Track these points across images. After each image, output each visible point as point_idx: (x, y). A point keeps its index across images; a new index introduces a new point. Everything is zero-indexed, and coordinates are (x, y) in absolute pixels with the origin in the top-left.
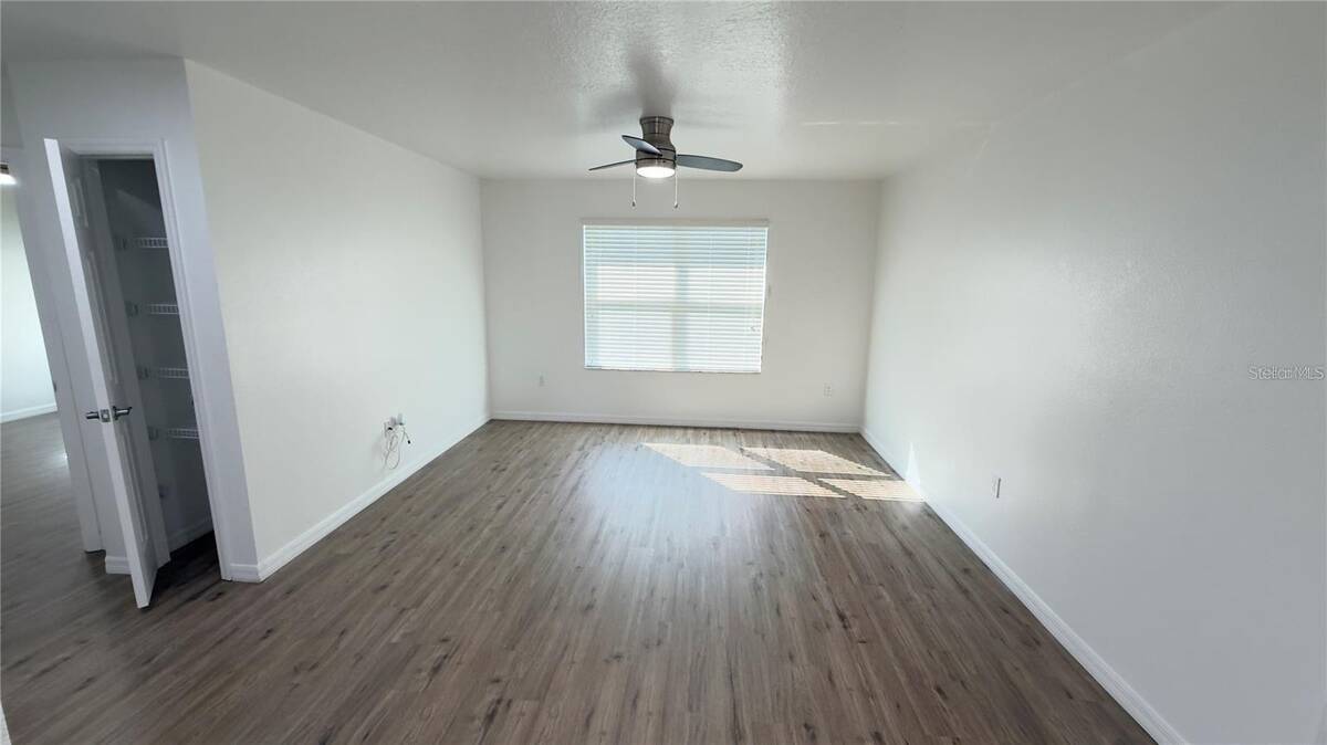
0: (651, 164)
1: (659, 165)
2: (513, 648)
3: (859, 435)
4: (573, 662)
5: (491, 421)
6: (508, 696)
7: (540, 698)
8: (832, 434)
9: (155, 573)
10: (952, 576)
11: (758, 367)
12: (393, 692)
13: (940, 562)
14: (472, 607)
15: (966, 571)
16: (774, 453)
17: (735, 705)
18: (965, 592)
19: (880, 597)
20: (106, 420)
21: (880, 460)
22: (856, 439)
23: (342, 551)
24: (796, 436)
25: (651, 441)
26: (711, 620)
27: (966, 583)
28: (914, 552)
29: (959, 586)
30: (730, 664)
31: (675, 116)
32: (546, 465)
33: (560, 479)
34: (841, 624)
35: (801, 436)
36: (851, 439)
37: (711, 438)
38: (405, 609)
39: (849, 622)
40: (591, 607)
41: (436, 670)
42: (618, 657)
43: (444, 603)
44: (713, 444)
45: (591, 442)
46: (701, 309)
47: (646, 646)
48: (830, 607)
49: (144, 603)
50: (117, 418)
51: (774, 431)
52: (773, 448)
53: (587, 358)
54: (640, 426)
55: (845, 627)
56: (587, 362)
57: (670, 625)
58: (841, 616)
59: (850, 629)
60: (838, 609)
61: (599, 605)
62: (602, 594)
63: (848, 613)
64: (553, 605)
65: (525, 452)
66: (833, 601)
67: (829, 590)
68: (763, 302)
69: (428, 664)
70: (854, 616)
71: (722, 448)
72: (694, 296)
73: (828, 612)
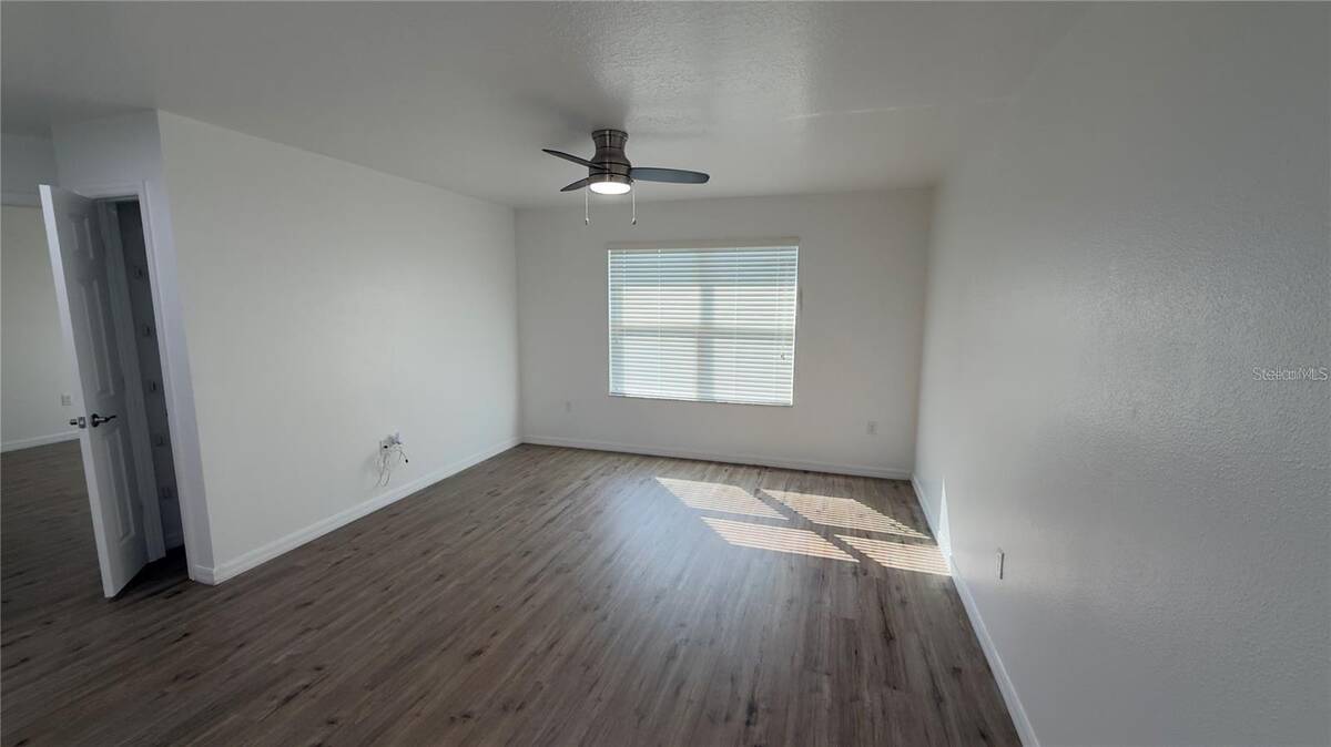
0: (603, 180)
1: (611, 180)
2: (372, 689)
3: (908, 483)
4: (418, 715)
5: (522, 445)
6: (330, 741)
8: (875, 479)
9: (142, 565)
10: (932, 675)
11: (789, 399)
12: (235, 716)
13: (925, 654)
14: (370, 635)
15: (957, 671)
16: (792, 498)
18: (939, 700)
19: (818, 689)
20: (83, 426)
21: (918, 515)
22: (902, 487)
24: (830, 479)
25: (663, 475)
26: (595, 689)
27: (945, 689)
28: (897, 637)
29: (935, 689)
31: (628, 129)
32: (542, 492)
33: (546, 508)
34: (745, 718)
35: (836, 479)
36: (896, 487)
37: (731, 475)
38: (309, 630)
39: (757, 717)
40: (479, 653)
41: (288, 699)
42: (467, 716)
43: (346, 628)
44: (729, 482)
45: (601, 472)
46: (727, 334)
47: (505, 708)
48: (744, 694)
49: (110, 591)
50: (95, 424)
51: (806, 472)
52: (794, 491)
53: (611, 385)
54: (662, 457)
55: (748, 723)
56: (611, 389)
57: (547, 686)
58: (752, 709)
59: (752, 727)
60: (753, 697)
61: (489, 652)
62: (500, 639)
63: (762, 706)
64: (444, 645)
65: (532, 478)
66: (754, 686)
67: (757, 670)
68: (794, 328)
69: (285, 692)
70: (769, 711)
71: (736, 488)
72: (720, 321)
73: (739, 699)
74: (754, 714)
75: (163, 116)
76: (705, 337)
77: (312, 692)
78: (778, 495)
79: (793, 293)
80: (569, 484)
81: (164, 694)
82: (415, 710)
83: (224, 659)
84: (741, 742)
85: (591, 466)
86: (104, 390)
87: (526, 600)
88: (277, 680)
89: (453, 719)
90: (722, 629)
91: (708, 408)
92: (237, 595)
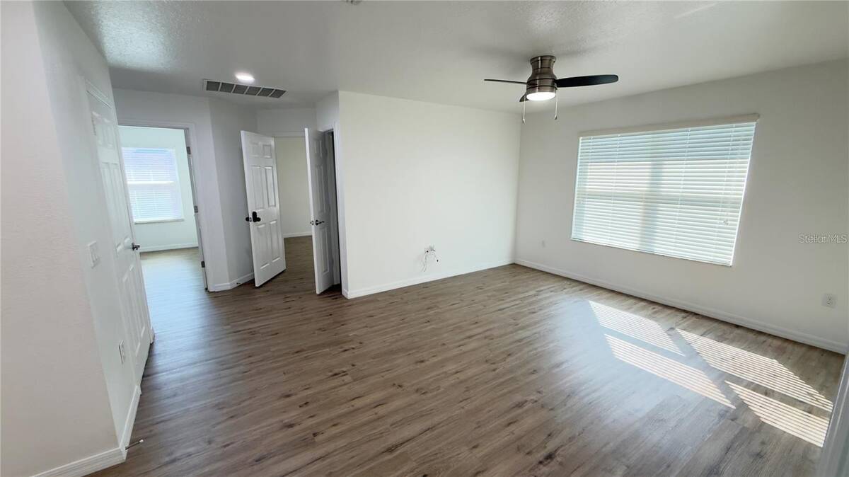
2: (373, 359)
4: (382, 377)
5: (514, 264)
6: (347, 372)
7: (355, 380)
9: (331, 285)
11: (729, 259)
14: (385, 337)
17: (410, 439)
20: (313, 224)
23: (379, 299)
26: (464, 402)
30: (439, 424)
32: (507, 293)
33: (504, 302)
34: (541, 459)
37: (655, 312)
38: (366, 327)
39: (549, 463)
40: (422, 362)
41: (346, 350)
42: (400, 386)
43: (379, 331)
44: (650, 317)
45: (552, 289)
46: (671, 200)
47: (417, 391)
48: (551, 447)
49: (318, 292)
50: (317, 224)
51: (737, 326)
52: (711, 338)
53: (573, 232)
54: (605, 289)
55: (541, 463)
56: (573, 235)
57: (442, 389)
58: (550, 457)
59: (541, 466)
60: (556, 451)
61: (427, 363)
62: (436, 360)
63: (559, 459)
64: (411, 352)
65: (507, 283)
66: (562, 446)
67: (571, 439)
68: (743, 197)
69: (346, 347)
70: (561, 464)
71: (654, 323)
72: (666, 189)
73: (545, 447)
74: (549, 460)
75: (341, 93)
76: (652, 202)
77: (354, 351)
78: (690, 336)
79: (746, 165)
80: (527, 292)
81: (314, 333)
82: (382, 374)
83: (335, 328)
84: (528, 469)
85: (546, 285)
86: (322, 211)
87: (459, 346)
88: (345, 342)
89: (394, 384)
90: (565, 405)
91: (646, 257)
92: (353, 305)
